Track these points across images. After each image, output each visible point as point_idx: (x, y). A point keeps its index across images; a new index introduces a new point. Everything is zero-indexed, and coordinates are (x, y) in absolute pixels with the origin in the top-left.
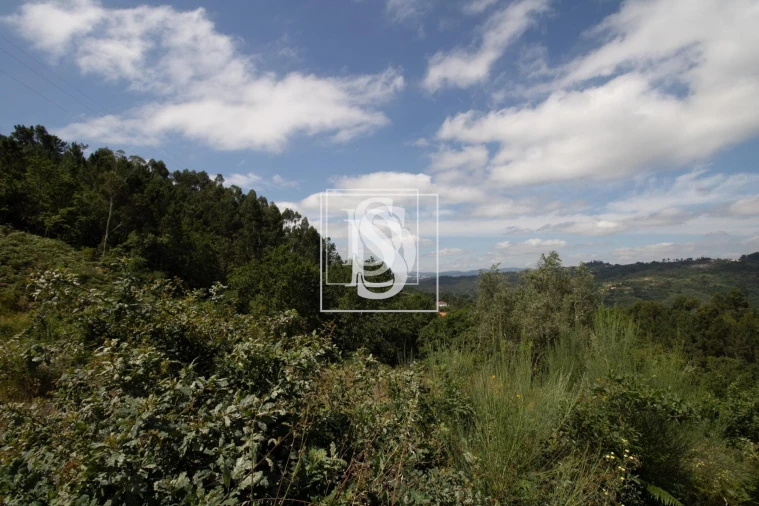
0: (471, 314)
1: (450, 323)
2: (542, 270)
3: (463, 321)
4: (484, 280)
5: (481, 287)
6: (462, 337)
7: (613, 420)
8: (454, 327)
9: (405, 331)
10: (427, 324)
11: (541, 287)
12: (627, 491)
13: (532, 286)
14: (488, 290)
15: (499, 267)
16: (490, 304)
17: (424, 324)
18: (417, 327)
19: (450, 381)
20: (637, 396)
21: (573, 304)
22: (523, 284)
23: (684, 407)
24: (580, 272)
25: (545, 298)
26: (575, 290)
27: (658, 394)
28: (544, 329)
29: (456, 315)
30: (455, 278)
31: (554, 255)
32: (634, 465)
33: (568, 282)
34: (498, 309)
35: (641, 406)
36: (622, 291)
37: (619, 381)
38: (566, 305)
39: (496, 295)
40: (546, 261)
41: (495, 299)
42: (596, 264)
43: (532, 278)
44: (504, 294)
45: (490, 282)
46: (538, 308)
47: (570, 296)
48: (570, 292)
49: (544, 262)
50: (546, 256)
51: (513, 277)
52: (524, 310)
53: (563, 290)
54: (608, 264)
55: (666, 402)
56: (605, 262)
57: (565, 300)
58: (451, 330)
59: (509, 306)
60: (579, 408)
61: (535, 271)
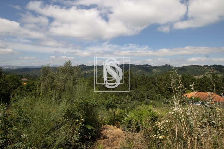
0: (37, 83)
1: (28, 87)
2: (65, 67)
3: (34, 86)
4: (44, 70)
5: (42, 72)
6: (33, 92)
7: (79, 110)
8: (30, 88)
9: (4, 92)
10: (17, 88)
11: (64, 72)
12: (81, 129)
13: (61, 72)
14: (45, 74)
15: (50, 65)
16: (45, 78)
17: (14, 88)
18: (11, 90)
19: (21, 109)
20: (85, 102)
21: (74, 77)
22: (58, 71)
23: (96, 103)
24: (77, 68)
25: (65, 76)
26: (75, 73)
27: (90, 100)
28: (65, 86)
29: (31, 83)
30: (31, 69)
31: (70, 62)
32: (83, 121)
33: (73, 71)
34: (49, 80)
35: (86, 105)
36: (88, 74)
37: (81, 99)
38: (72, 78)
39: (48, 75)
40: (67, 63)
41: (48, 77)
42: (82, 65)
43: (62, 69)
44: (51, 75)
45: (46, 70)
46: (63, 79)
47: (74, 75)
48: (73, 74)
49: (66, 64)
50: (67, 62)
51: (55, 69)
52: (58, 80)
53: (72, 74)
54: (85, 66)
55: (92, 102)
56: (85, 65)
57: (72, 76)
58: (28, 90)
59: (53, 78)
60: (70, 109)
61: (63, 67)
